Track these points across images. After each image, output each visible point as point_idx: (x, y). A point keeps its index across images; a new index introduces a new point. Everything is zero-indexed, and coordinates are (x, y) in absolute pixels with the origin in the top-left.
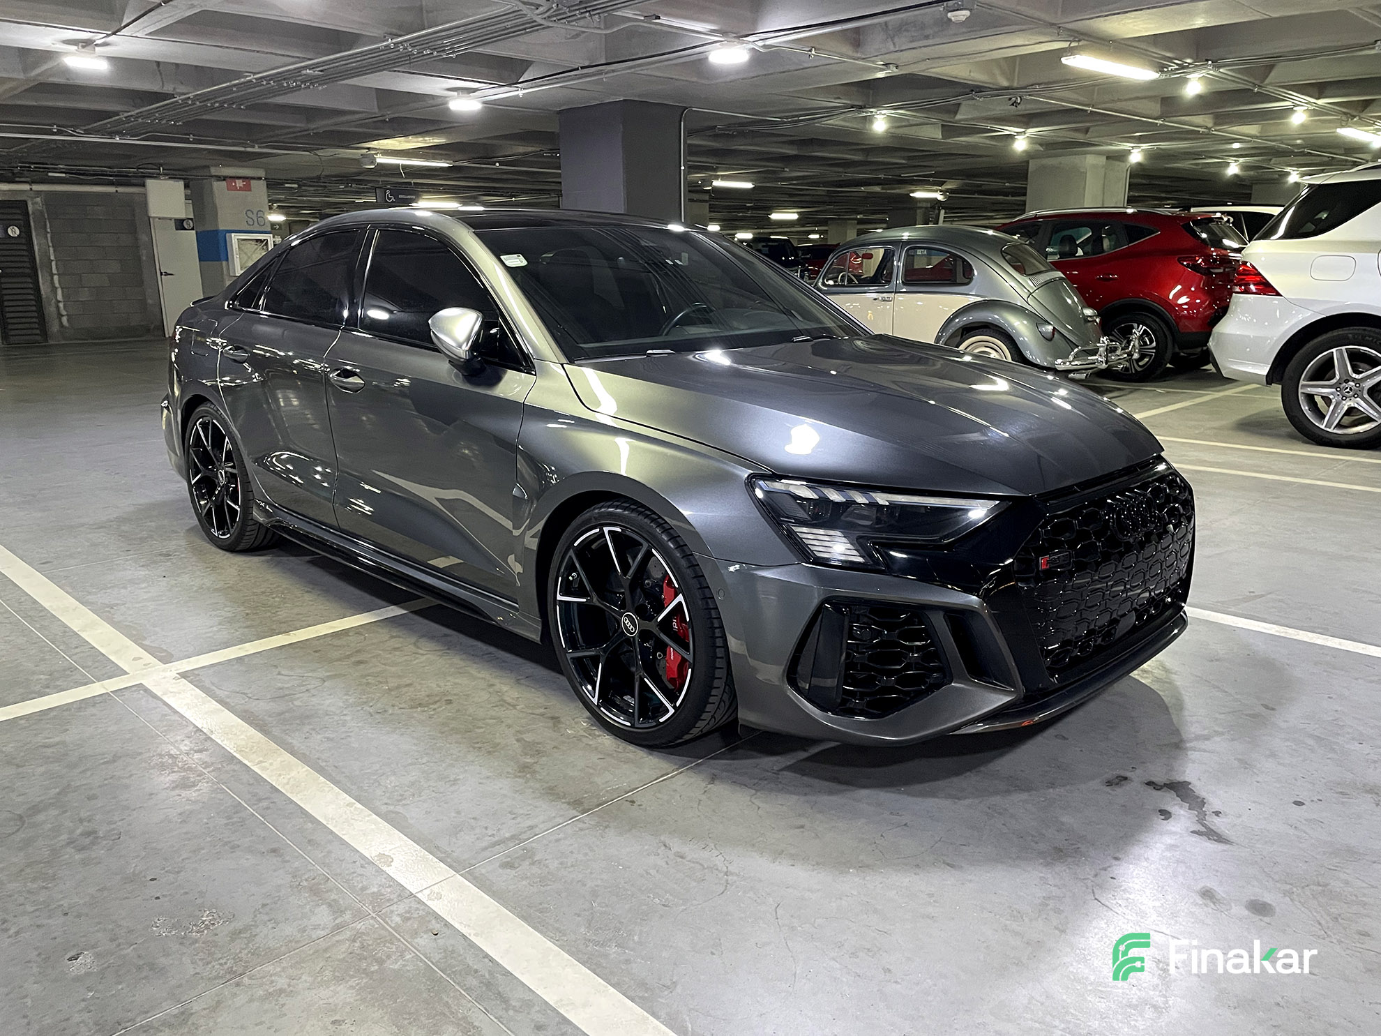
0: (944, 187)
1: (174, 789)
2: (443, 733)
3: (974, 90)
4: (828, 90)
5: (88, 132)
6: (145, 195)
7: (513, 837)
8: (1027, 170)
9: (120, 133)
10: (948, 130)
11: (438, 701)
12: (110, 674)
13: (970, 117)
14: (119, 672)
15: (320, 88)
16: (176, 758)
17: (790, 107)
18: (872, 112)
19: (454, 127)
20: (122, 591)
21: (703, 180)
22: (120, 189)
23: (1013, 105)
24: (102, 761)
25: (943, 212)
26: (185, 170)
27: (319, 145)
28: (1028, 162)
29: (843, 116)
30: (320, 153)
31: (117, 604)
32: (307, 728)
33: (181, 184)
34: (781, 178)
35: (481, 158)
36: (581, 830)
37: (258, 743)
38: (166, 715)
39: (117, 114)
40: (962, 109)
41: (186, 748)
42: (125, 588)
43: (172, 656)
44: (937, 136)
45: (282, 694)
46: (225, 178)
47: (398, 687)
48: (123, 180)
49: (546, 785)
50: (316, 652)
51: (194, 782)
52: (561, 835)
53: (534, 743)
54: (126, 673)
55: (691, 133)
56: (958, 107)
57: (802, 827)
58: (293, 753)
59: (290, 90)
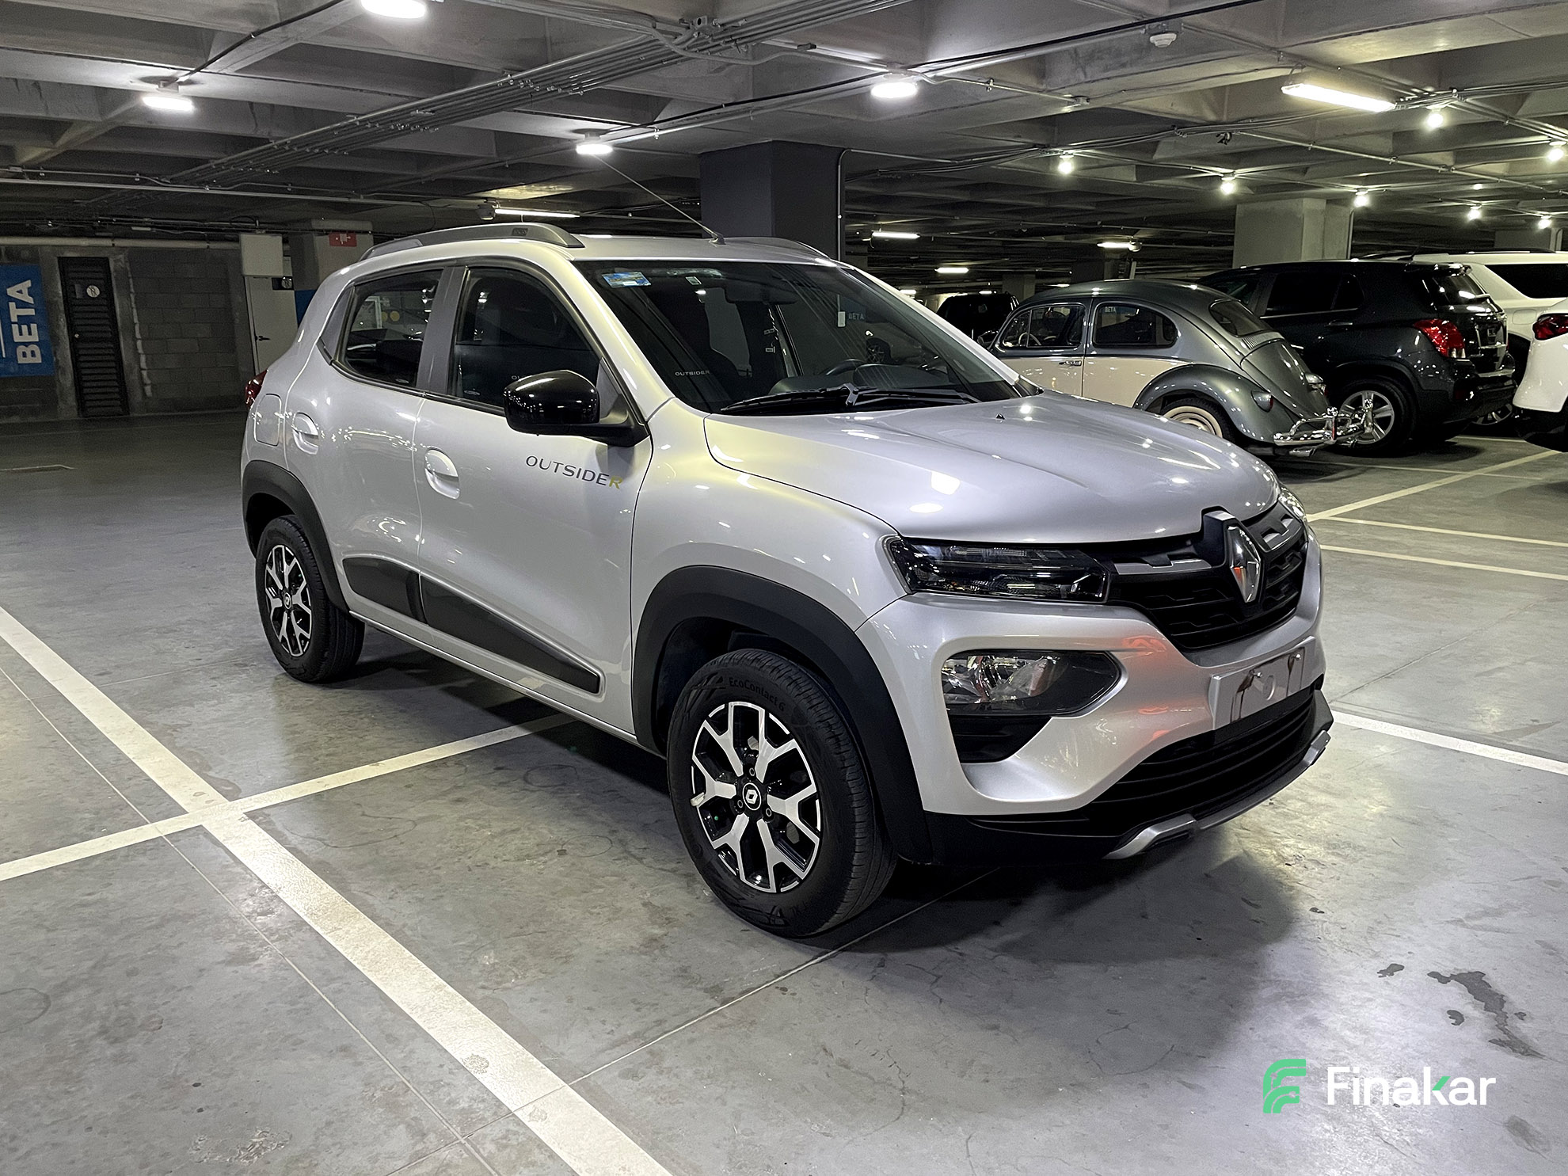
0: (1136, 237)
1: (229, 963)
2: (553, 894)
3: (1178, 125)
4: (1007, 127)
5: (174, 181)
6: (239, 252)
7: (636, 1035)
8: (1234, 216)
9: (208, 183)
10: (1144, 171)
11: (550, 851)
12: (166, 813)
13: (1169, 156)
14: (176, 810)
15: (431, 131)
16: (236, 922)
17: (965, 147)
18: (1057, 152)
19: (580, 174)
20: (187, 708)
21: (862, 230)
22: (213, 245)
23: (1221, 142)
24: (149, 925)
25: (1134, 264)
26: (284, 223)
27: (433, 194)
28: (1236, 206)
29: (1024, 157)
30: (431, 203)
31: (181, 726)
32: (392, 885)
33: (279, 238)
34: (950, 227)
35: (611, 207)
36: (721, 1027)
37: (335, 903)
38: (227, 866)
39: (206, 161)
40: (1160, 146)
41: (248, 910)
42: (192, 705)
43: (240, 790)
44: (1131, 179)
45: (365, 841)
46: (327, 232)
47: (503, 833)
48: (215, 235)
49: (678, 965)
50: (408, 786)
51: (254, 955)
52: (696, 1034)
53: (665, 909)
54: (185, 812)
55: (848, 178)
56: (1157, 146)
57: (996, 1027)
58: (374, 918)
59: (396, 133)
